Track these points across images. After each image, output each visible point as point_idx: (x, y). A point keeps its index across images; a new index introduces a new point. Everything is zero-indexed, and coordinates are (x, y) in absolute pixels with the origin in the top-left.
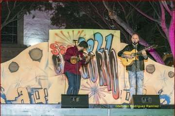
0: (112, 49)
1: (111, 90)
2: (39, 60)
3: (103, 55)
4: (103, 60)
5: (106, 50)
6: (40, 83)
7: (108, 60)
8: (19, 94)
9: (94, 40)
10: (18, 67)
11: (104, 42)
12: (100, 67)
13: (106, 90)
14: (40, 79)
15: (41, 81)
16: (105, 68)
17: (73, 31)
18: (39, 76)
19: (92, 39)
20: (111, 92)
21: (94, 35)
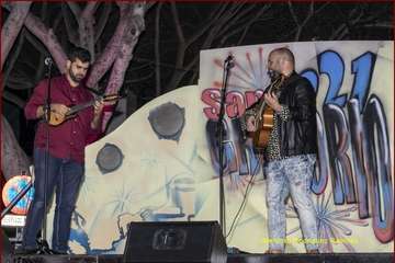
0: (373, 96)
1: (367, 217)
2: (175, 137)
3: (344, 114)
4: (345, 130)
5: (354, 100)
6: (177, 202)
7: (360, 127)
8: (122, 232)
9: (318, 73)
10: (122, 157)
11: (349, 78)
12: (335, 149)
13: (354, 215)
14: (177, 189)
15: (182, 194)
16: (350, 152)
17: (261, 50)
18: (177, 182)
19: (312, 70)
20: (369, 221)
21: (319, 57)
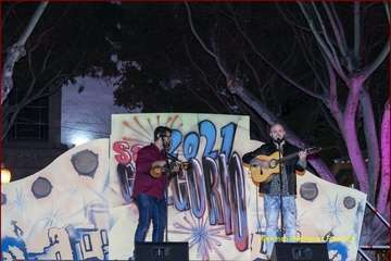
0: (235, 152)
1: (231, 234)
2: (91, 174)
3: (216, 164)
4: (217, 174)
5: (223, 155)
6: (92, 220)
7: (226, 173)
8: (51, 241)
9: (199, 135)
10: (51, 187)
11: (219, 139)
12: (210, 187)
13: (223, 232)
14: (92, 211)
15: (96, 215)
16: (220, 190)
17: (158, 117)
18: (92, 206)
19: (194, 133)
20: (232, 236)
21: (199, 124)
